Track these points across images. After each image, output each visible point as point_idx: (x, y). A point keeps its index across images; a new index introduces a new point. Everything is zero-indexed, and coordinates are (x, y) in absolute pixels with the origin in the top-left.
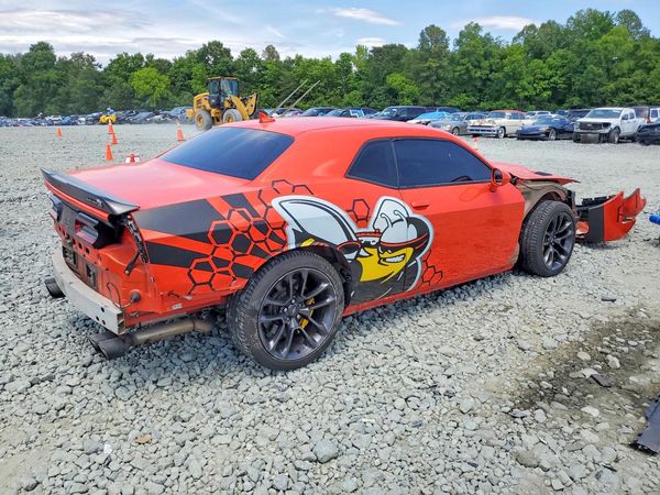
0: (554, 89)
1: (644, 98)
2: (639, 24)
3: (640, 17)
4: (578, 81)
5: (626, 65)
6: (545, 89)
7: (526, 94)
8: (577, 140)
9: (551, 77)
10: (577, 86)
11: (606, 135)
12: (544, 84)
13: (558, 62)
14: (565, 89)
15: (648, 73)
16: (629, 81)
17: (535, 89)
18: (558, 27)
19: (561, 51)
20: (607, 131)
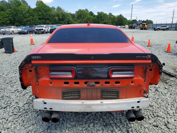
0: (10, 20)
1: (34, 23)
2: (27, 4)
3: (27, 3)
4: (16, 18)
5: (28, 15)
6: (8, 20)
7: (2, 21)
8: (36, 34)
9: (8, 17)
10: (17, 20)
11: (42, 32)
12: (7, 19)
13: (9, 12)
14: (13, 20)
15: (33, 17)
16: (30, 19)
17: (4, 20)
18: (6, 2)
19: (9, 9)
20: (43, 31)
